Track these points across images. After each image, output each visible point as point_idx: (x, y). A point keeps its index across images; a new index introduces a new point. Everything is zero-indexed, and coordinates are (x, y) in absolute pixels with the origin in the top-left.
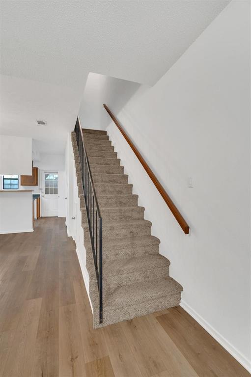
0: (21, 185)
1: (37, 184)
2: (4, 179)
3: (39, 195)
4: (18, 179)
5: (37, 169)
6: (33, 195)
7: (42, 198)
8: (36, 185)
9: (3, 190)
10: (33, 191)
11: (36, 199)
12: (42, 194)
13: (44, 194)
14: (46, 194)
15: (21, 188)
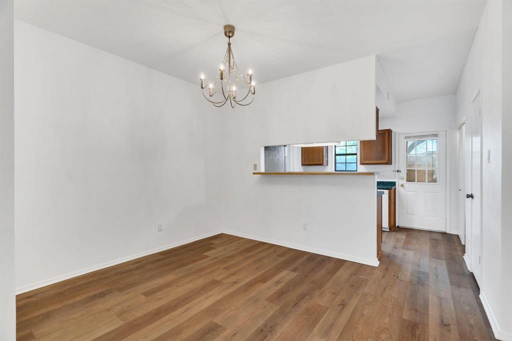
0: (362, 164)
1: (389, 162)
2: (336, 155)
3: (394, 184)
4: (356, 154)
5: (389, 132)
6: (379, 183)
7: (401, 188)
8: (386, 164)
9: (334, 171)
10: (378, 173)
11: (386, 192)
12: (400, 180)
13: (404, 182)
14: (408, 181)
15: (362, 169)
